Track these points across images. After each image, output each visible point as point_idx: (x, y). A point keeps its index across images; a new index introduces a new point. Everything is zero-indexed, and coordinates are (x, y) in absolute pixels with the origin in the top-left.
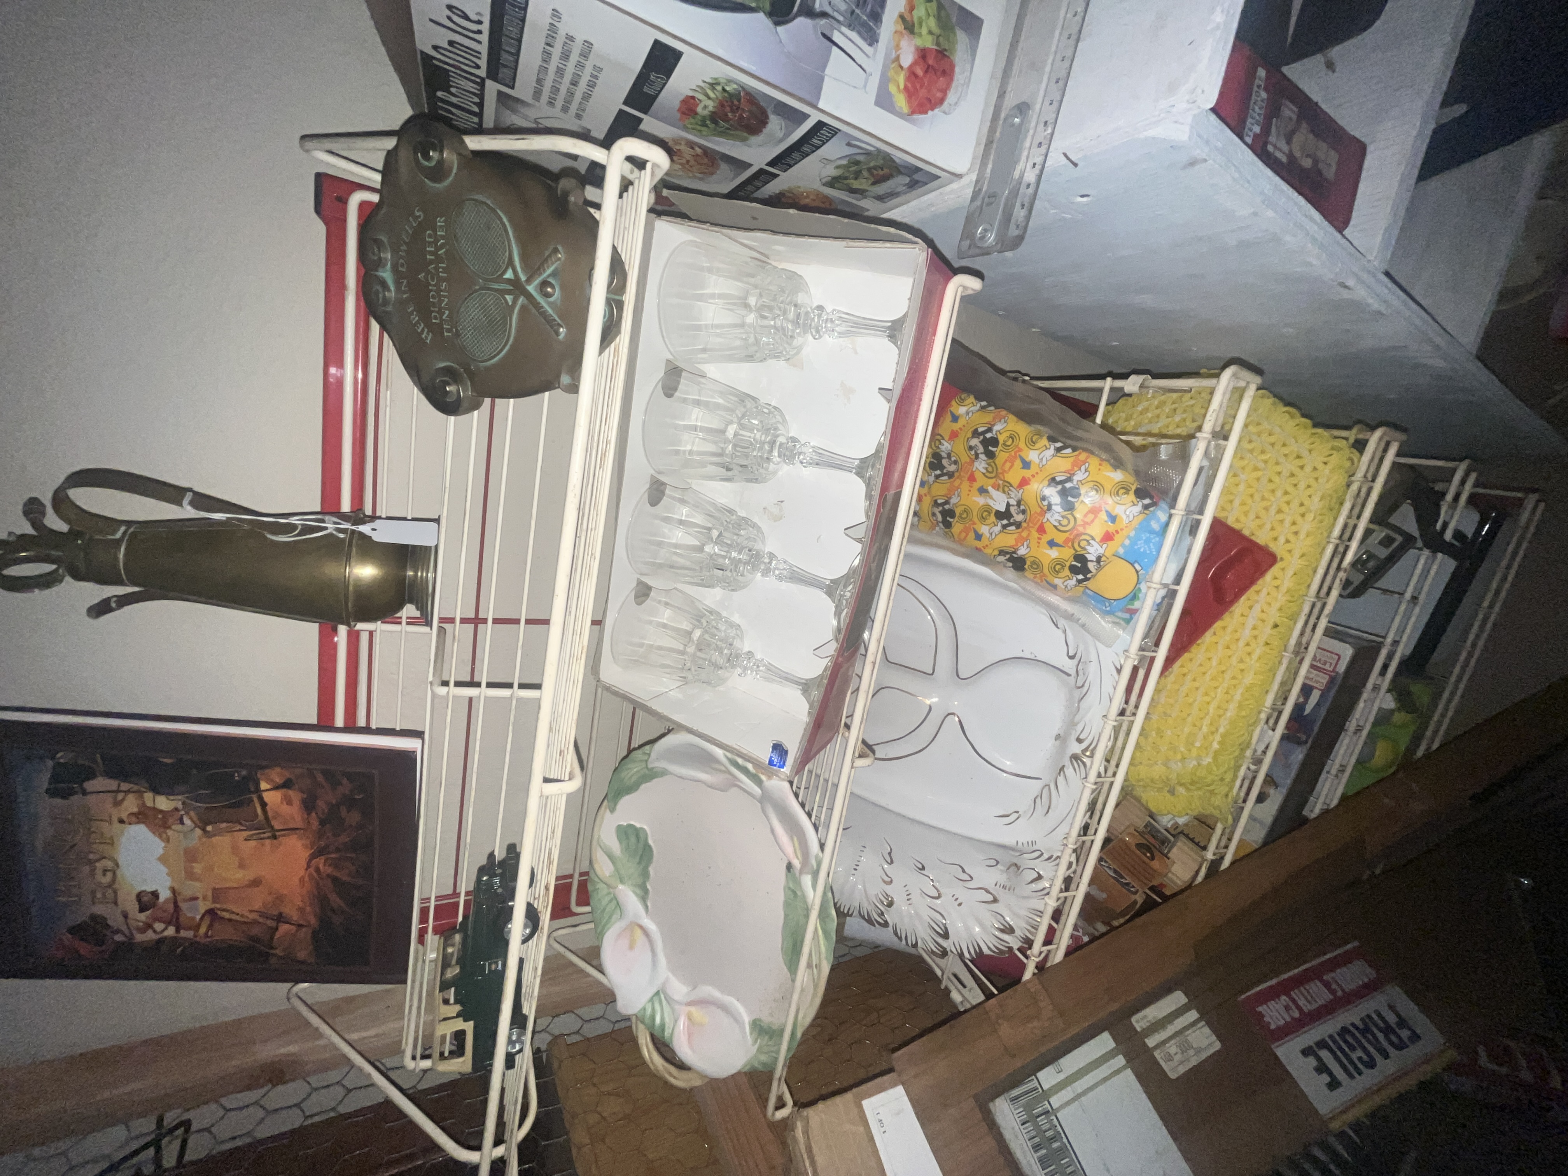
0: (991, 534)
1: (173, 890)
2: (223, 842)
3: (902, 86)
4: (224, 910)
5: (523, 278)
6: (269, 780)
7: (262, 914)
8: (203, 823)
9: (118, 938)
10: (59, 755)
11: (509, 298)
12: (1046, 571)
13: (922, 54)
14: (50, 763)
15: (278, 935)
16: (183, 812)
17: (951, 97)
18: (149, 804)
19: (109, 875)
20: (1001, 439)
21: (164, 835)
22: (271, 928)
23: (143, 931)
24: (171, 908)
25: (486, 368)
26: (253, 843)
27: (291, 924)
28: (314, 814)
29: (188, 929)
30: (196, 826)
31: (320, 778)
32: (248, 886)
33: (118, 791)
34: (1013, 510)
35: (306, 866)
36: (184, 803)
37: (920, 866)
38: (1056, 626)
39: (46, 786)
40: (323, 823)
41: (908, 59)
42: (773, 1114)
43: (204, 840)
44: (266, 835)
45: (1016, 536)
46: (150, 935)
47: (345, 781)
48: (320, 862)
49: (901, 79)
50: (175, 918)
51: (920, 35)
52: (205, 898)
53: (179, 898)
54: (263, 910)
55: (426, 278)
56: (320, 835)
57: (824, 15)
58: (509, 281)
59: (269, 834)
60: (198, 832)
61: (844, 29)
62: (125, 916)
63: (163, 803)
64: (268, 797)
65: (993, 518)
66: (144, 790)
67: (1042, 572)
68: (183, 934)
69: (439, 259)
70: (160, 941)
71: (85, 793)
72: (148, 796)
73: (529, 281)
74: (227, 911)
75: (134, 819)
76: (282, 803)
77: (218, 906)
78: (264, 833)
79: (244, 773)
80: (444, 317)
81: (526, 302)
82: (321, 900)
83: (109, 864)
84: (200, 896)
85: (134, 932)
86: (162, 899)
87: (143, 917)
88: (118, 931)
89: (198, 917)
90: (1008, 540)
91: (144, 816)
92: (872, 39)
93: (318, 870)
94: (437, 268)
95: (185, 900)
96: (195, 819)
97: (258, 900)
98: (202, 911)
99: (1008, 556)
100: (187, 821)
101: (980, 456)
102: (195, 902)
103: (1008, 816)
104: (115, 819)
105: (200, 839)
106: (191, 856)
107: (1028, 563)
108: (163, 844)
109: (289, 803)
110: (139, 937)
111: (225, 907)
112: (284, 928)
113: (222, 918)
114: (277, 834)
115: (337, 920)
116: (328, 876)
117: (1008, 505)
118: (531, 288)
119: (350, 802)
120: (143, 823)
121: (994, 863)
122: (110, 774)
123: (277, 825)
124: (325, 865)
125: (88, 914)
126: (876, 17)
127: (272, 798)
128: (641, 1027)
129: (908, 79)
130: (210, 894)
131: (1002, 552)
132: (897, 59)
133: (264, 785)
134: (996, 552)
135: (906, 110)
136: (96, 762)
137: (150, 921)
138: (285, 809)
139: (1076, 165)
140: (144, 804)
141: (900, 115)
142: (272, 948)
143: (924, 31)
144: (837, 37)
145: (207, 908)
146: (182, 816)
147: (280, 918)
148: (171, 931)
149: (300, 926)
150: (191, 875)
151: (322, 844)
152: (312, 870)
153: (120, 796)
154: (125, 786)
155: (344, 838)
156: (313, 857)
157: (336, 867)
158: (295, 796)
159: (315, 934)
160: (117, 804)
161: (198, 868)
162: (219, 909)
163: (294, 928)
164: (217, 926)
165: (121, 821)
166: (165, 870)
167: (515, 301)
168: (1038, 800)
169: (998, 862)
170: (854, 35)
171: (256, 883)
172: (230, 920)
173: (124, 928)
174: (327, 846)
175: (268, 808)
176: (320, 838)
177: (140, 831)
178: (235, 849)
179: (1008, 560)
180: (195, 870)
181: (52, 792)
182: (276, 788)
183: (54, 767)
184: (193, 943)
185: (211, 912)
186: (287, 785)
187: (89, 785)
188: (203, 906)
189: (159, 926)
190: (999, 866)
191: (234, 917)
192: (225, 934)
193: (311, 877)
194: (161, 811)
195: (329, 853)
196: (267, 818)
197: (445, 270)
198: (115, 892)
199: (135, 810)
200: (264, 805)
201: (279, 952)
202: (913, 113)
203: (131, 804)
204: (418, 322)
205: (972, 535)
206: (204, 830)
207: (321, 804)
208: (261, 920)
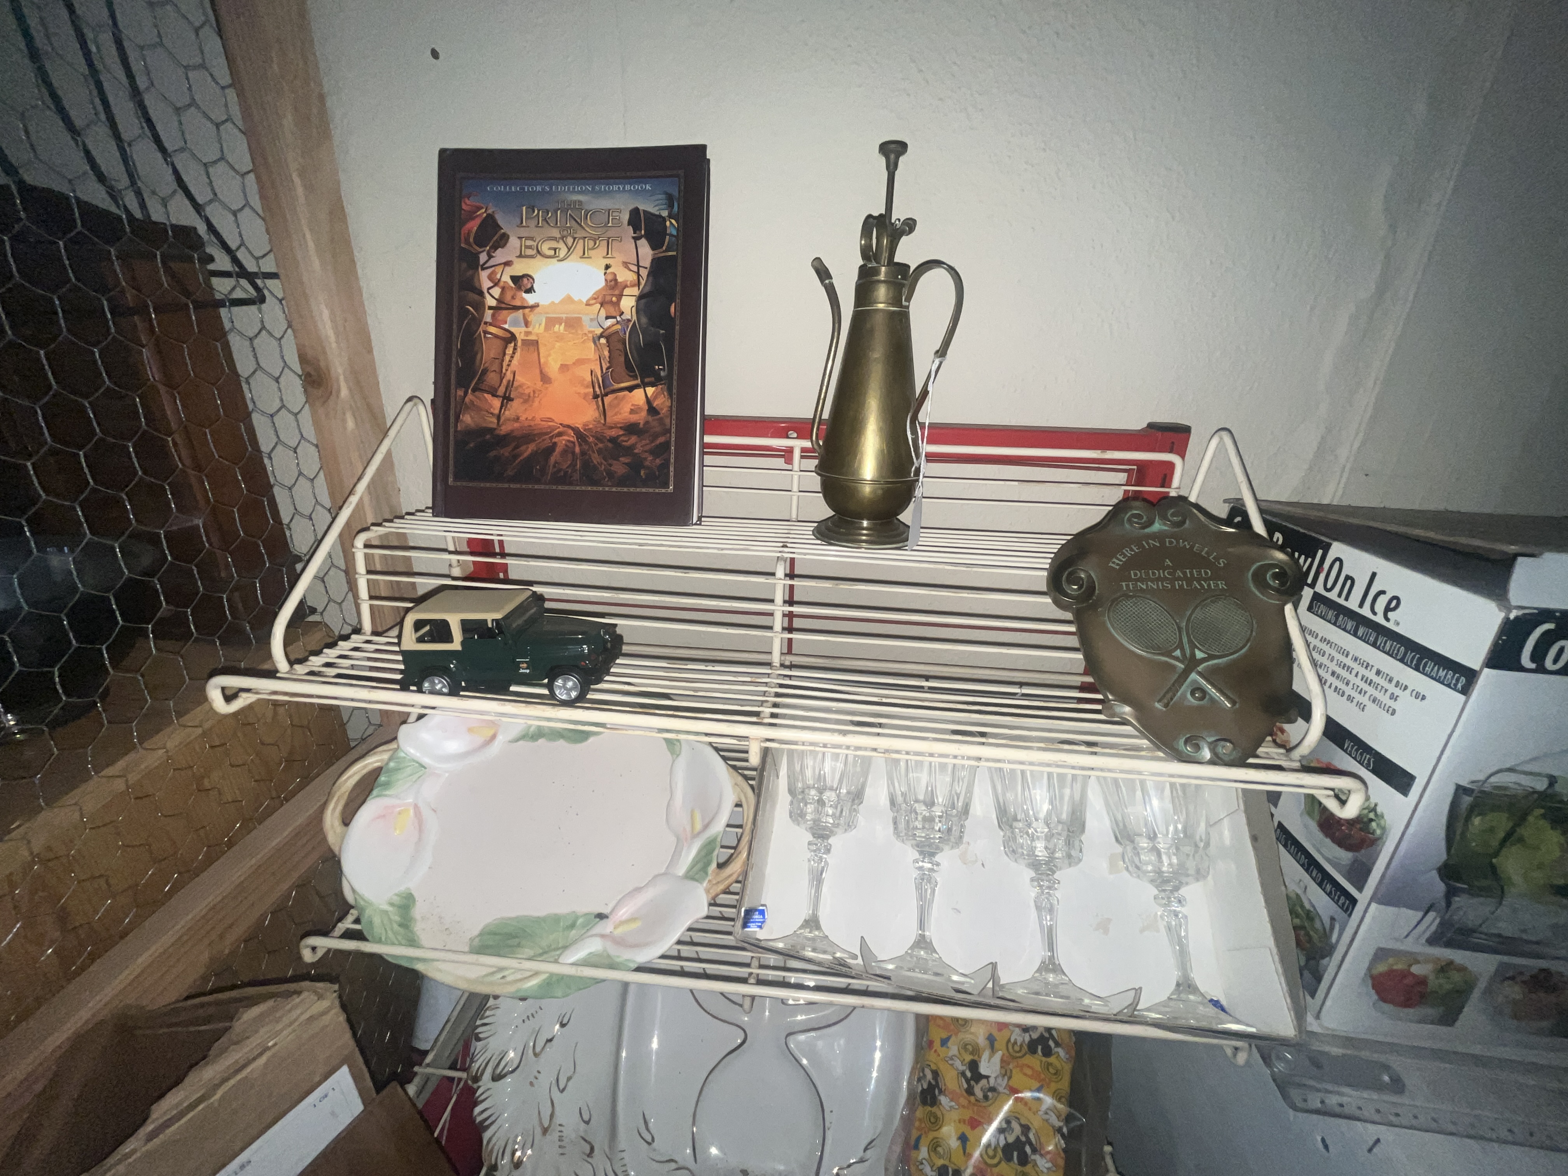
0: (952, 1059)
1: (536, 306)
2: (590, 351)
3: (1395, 967)
4: (515, 349)
5: (1200, 668)
6: (656, 395)
7: (510, 384)
8: (608, 335)
9: (483, 257)
10: (673, 221)
11: (1178, 653)
12: (932, 1135)
13: (1422, 981)
14: (665, 214)
15: (488, 396)
16: (619, 319)
17: (1387, 1007)
18: (627, 291)
19: (552, 253)
20: (1052, 1059)
21: (594, 301)
22: (496, 390)
23: (490, 278)
24: (517, 303)
25: (1104, 623)
26: (588, 378)
27: (501, 409)
28: (621, 432)
29: (493, 316)
30: (605, 330)
31: (661, 439)
32: (541, 372)
33: (638, 266)
34: (983, 1082)
35: (565, 423)
36: (629, 320)
37: (565, 1021)
38: (866, 1149)
39: (642, 207)
40: (613, 440)
41: (1416, 969)
42: (307, 946)
43: (590, 335)
44: (597, 389)
45: (958, 1090)
46: (486, 284)
47: (658, 461)
48: (571, 436)
49: (1399, 967)
50: (502, 306)
51: (1437, 978)
52: (528, 333)
53: (527, 310)
54: (515, 384)
55: (1168, 567)
56: (599, 438)
57: (1449, 904)
58: (1193, 655)
59: (598, 393)
60: (599, 331)
61: (1438, 921)
62: (508, 264)
63: (628, 304)
64: (639, 394)
65: (968, 1058)
66: (641, 287)
67: (930, 1130)
68: (488, 315)
69: (1189, 582)
70: (481, 293)
71: (636, 239)
72: (635, 291)
73: (1200, 674)
74: (514, 353)
75: (610, 277)
76: (633, 405)
77: (519, 344)
78: (600, 387)
79: (662, 374)
80: (1139, 584)
81: (1180, 671)
82: (528, 436)
83: (563, 252)
84: (530, 329)
85: (490, 271)
86: (526, 296)
87: (506, 278)
88: (490, 257)
89: (506, 326)
90: (951, 1080)
91: (614, 287)
92: (1432, 941)
93: (560, 434)
94: (1179, 579)
95: (524, 315)
96: (610, 330)
97: (526, 380)
98: (513, 330)
99: (933, 1082)
100: (610, 322)
101: (1027, 1035)
102: (523, 324)
103: (647, 1129)
104: (608, 261)
105: (590, 332)
106: (573, 323)
107: (934, 1109)
108: (584, 301)
109: (632, 412)
110: (484, 275)
111: (519, 350)
112: (496, 403)
113: (506, 348)
114: (599, 399)
115: (506, 452)
116: (555, 444)
117: (987, 1077)
118: (1194, 676)
119: (636, 465)
120: (606, 285)
121: (586, 1118)
122: (655, 262)
123: (607, 400)
124: (569, 441)
125: (508, 233)
126: (1449, 944)
127: (638, 397)
128: (385, 756)
129: (1402, 971)
130: (532, 337)
131: (936, 1074)
132: (1417, 962)
133: (650, 390)
134: (934, 1067)
135: (1375, 972)
136: (666, 251)
137: (501, 284)
138: (626, 408)
139: (1370, 1150)
140: (626, 286)
141: (1369, 969)
142: (474, 391)
143: (1442, 981)
144: (1432, 915)
145: (517, 336)
146: (615, 317)
147: (507, 399)
148: (491, 302)
149: (499, 417)
150: (551, 322)
151: (591, 439)
152: (561, 429)
153: (635, 269)
154: (644, 273)
155: (596, 459)
156: (576, 431)
157: (565, 452)
158: (641, 417)
159: (491, 430)
160: (626, 265)
161: (560, 328)
162: (515, 345)
163: (497, 412)
164: (499, 343)
165: (607, 267)
166: (557, 302)
167: (1176, 659)
168: (673, 1166)
169: (587, 1123)
170: (1433, 928)
171: (545, 379)
172: (504, 354)
173: (492, 262)
174: (586, 442)
175: (626, 393)
176: (597, 438)
177: (598, 282)
178: (580, 362)
179: (930, 1083)
180: (557, 326)
181: (635, 213)
182: (648, 401)
183: (660, 216)
184: (477, 321)
185: (513, 338)
186: (652, 410)
187: (643, 244)
188: (519, 332)
189: (496, 292)
190: (583, 1124)
191: (507, 358)
192: (489, 350)
193: (552, 429)
194: (619, 300)
195: (580, 445)
196: (614, 391)
197: (1181, 586)
198: (532, 257)
199: (620, 279)
200: (630, 389)
201: (470, 397)
202: (1373, 978)
203: (625, 276)
204: (1125, 556)
205: (944, 1035)
206: (601, 336)
207: (633, 439)
208: (505, 382)
